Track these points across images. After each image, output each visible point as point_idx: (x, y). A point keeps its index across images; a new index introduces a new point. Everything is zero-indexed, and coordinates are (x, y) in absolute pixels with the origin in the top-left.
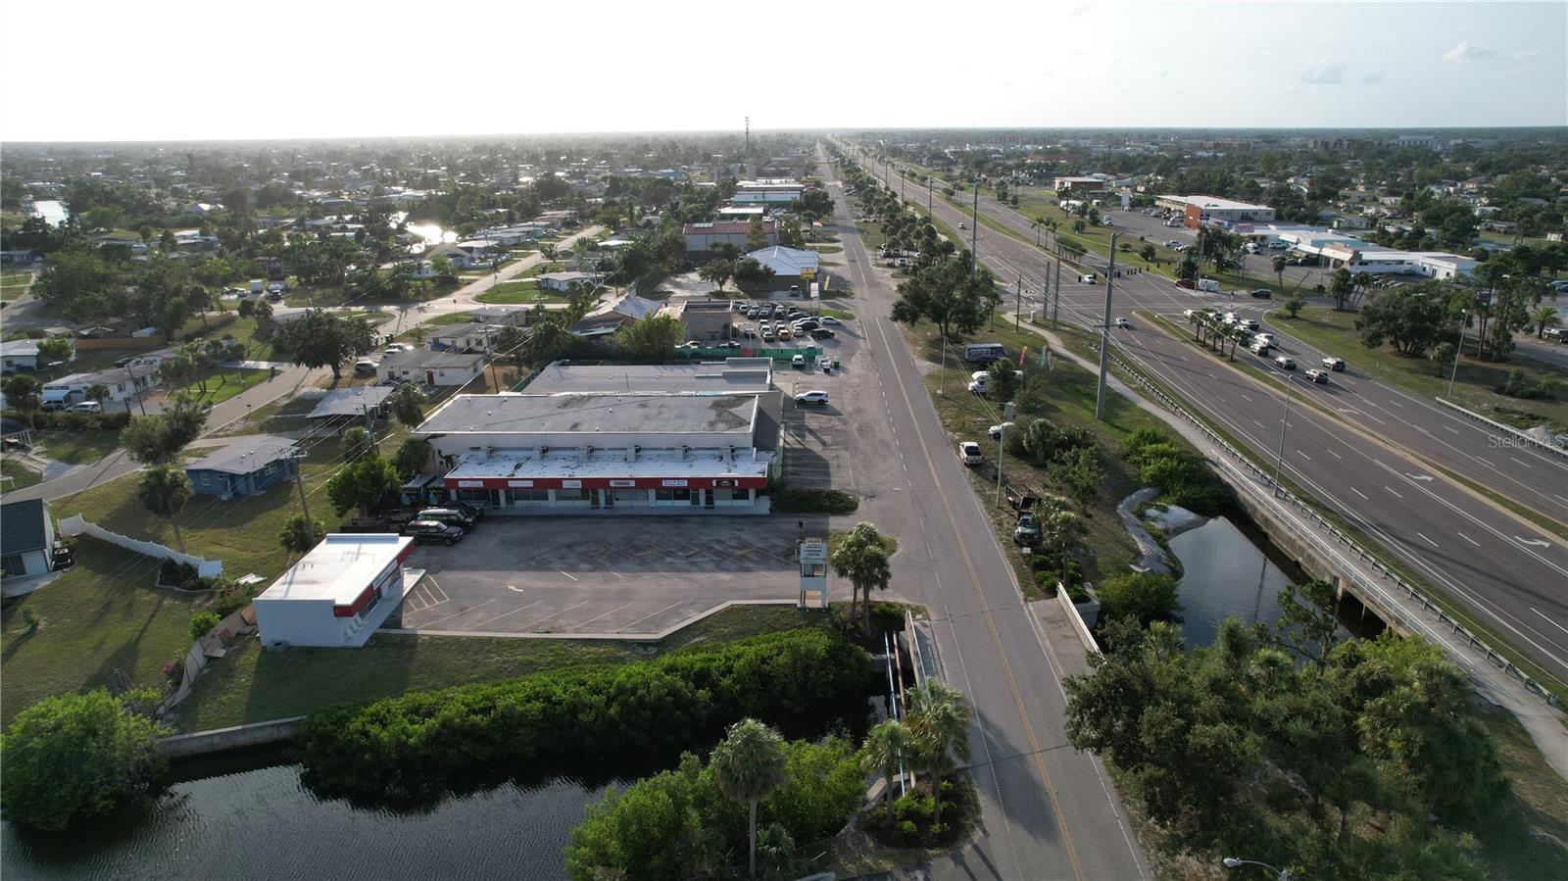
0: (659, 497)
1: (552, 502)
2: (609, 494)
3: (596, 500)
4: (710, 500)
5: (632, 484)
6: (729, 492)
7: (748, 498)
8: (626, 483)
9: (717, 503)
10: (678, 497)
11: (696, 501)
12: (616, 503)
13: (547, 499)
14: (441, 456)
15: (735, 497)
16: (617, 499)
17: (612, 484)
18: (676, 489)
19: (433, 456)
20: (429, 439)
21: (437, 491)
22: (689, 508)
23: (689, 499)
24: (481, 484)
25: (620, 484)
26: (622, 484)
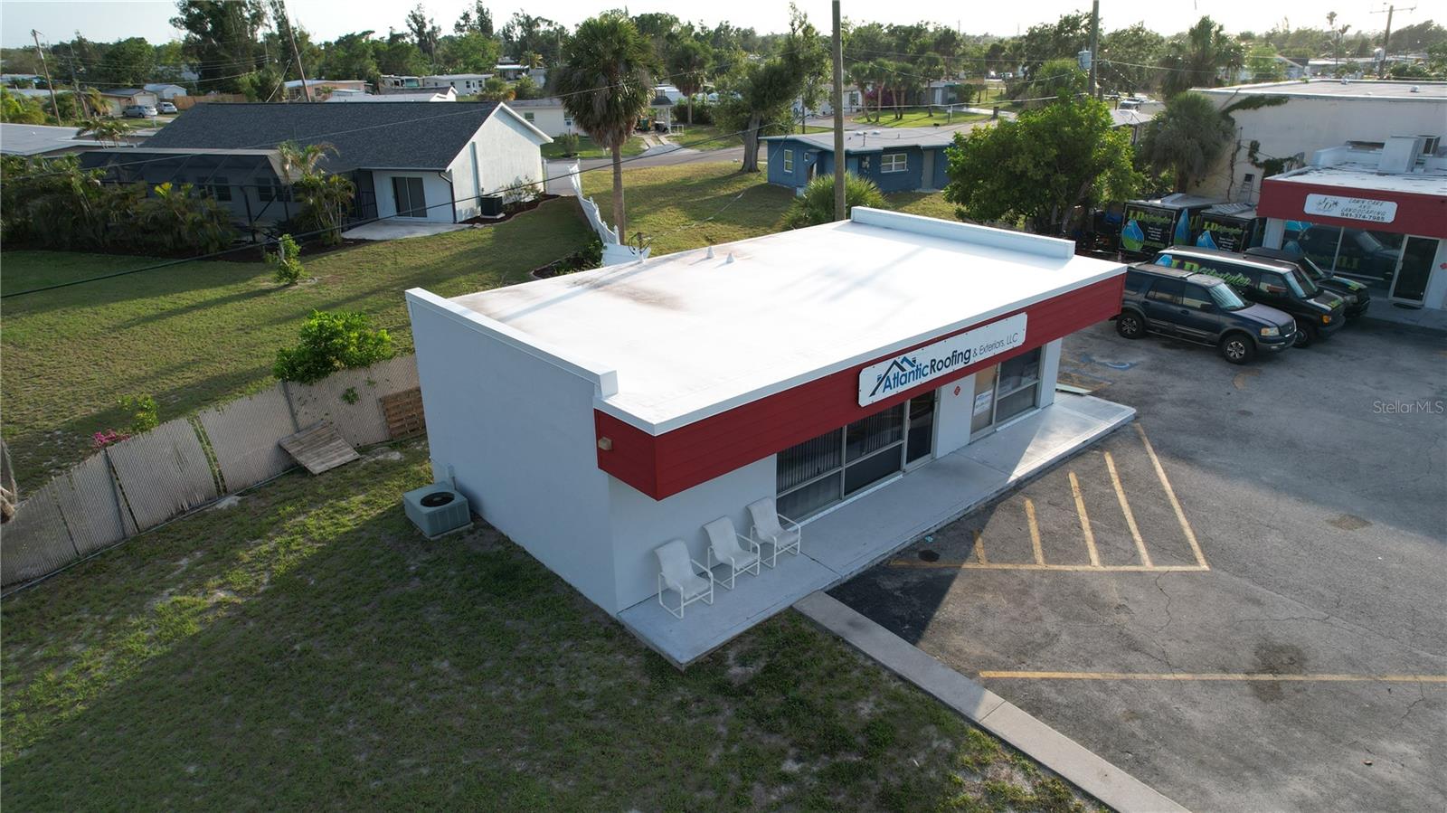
14: (1255, 162)
19: (1234, 155)
20: (1236, 111)
21: (1224, 229)
24: (1388, 212)
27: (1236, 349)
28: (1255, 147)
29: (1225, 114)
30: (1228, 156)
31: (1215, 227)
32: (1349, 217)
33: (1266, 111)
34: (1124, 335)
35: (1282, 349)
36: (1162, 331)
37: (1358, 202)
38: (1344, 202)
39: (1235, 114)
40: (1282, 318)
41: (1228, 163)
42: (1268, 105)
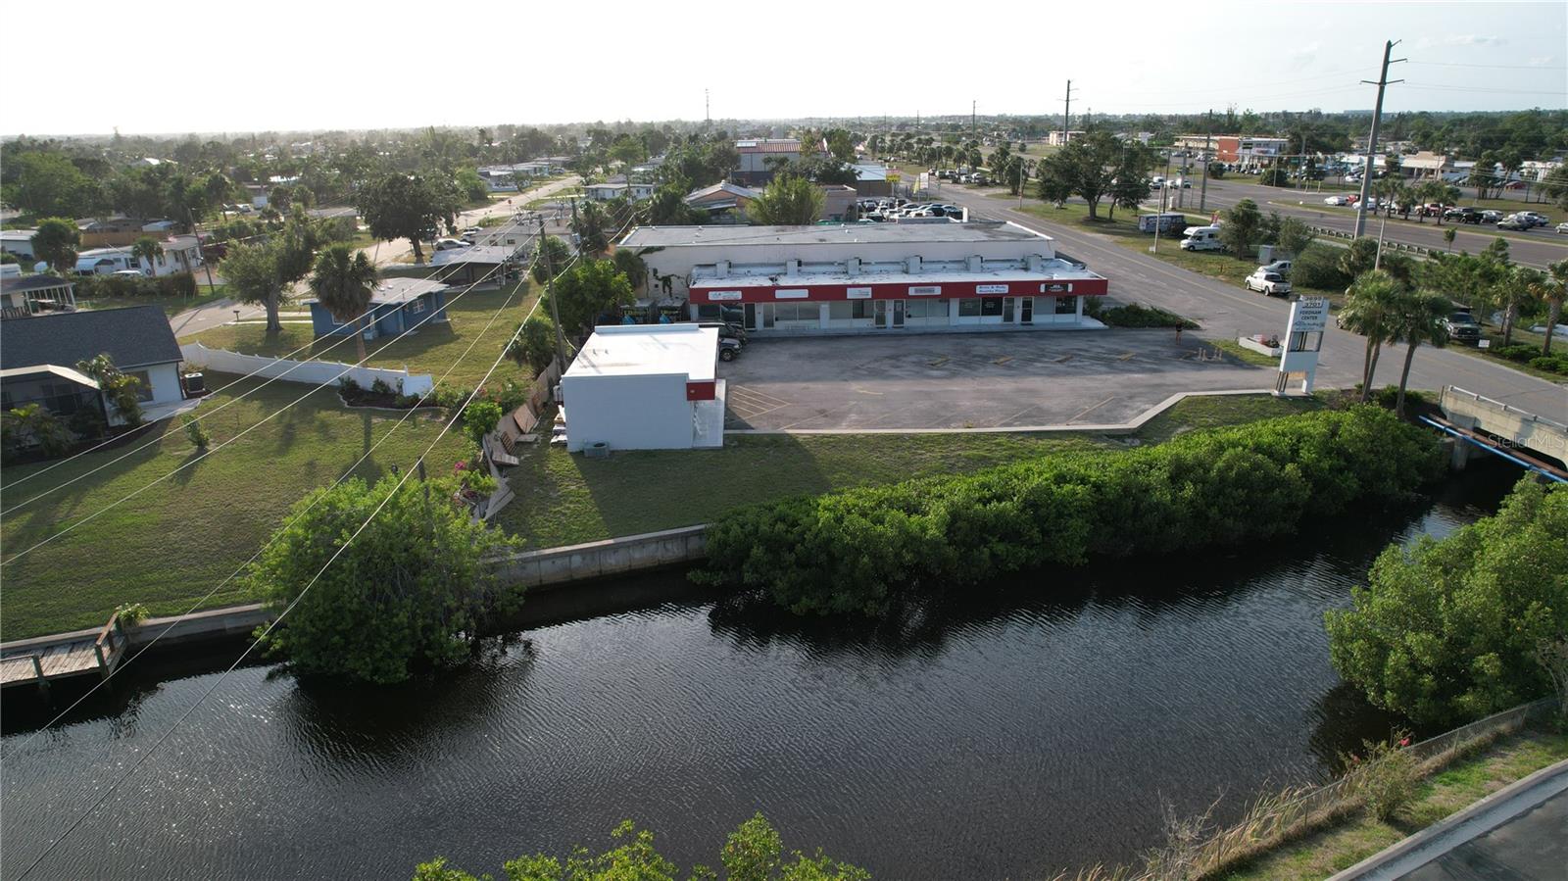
0: (963, 313)
1: (826, 320)
2: (899, 309)
3: (881, 319)
4: (1027, 316)
5: (938, 291)
6: (1054, 304)
7: (1074, 312)
8: (930, 291)
9: (1036, 319)
10: (987, 312)
11: (1009, 317)
12: (907, 322)
13: (818, 318)
14: (657, 278)
15: (1059, 311)
16: (910, 316)
17: (912, 291)
18: (986, 298)
19: (647, 276)
21: (670, 312)
22: (1002, 325)
23: (1001, 314)
24: (739, 295)
25: (921, 291)
26: (924, 291)
27: (727, 356)
28: (655, 271)
29: (638, 257)
31: (666, 312)
33: (656, 254)
39: (642, 256)
41: (648, 280)
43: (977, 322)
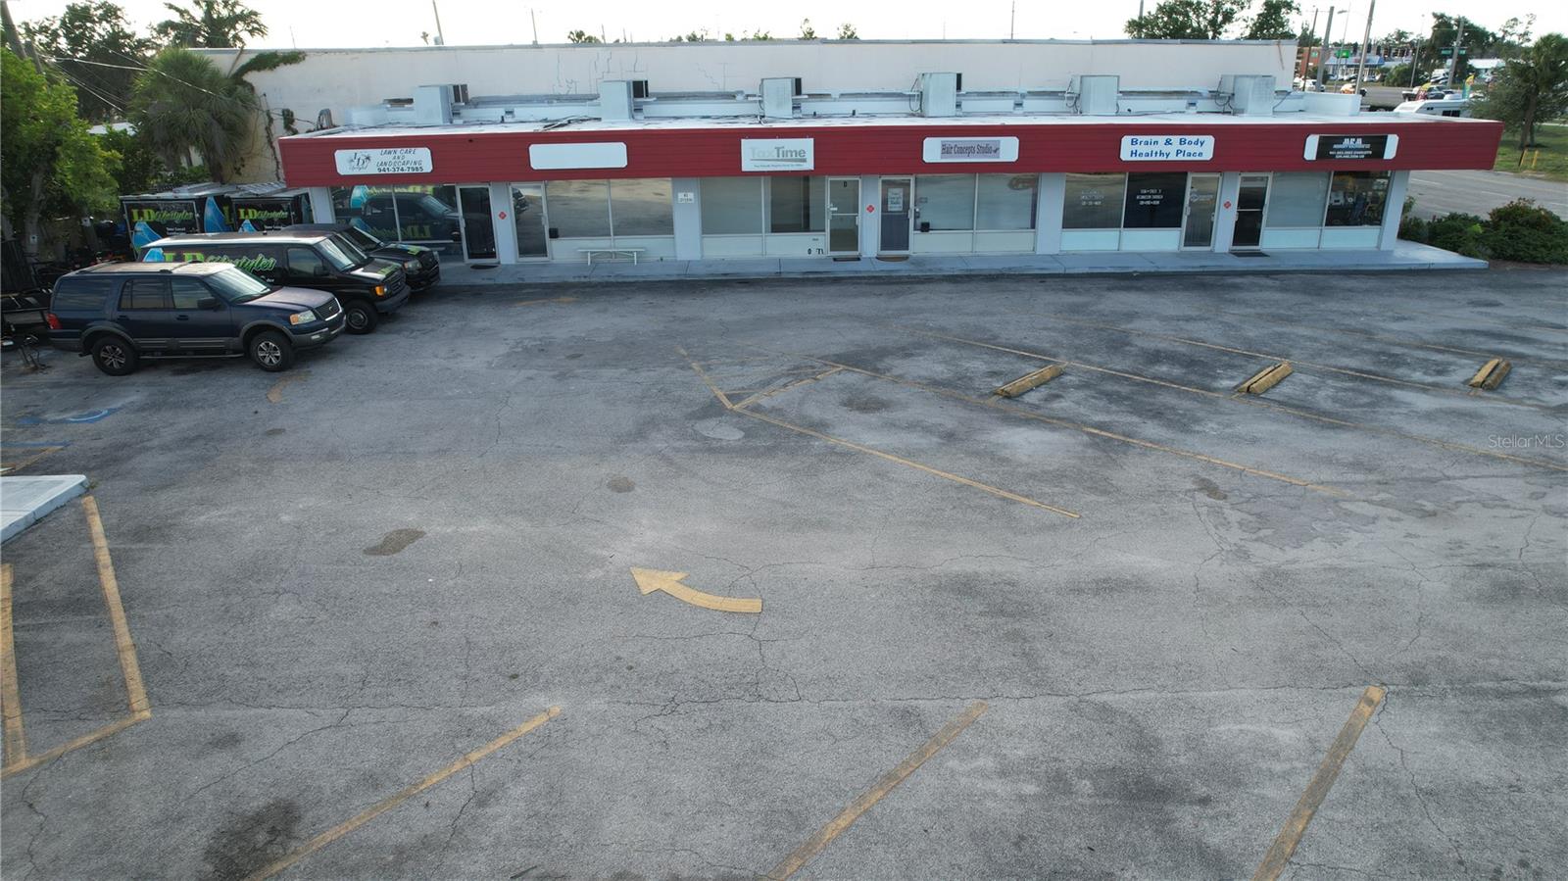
0: (1073, 217)
1: (690, 237)
2: (895, 207)
3: (845, 238)
4: (1245, 229)
5: (1009, 150)
6: (1335, 195)
7: (1376, 221)
8: (986, 150)
9: (1274, 239)
10: (1140, 217)
11: (1200, 234)
12: (919, 244)
13: (668, 229)
15: (1338, 216)
16: (925, 228)
17: (932, 151)
18: (1143, 175)
19: (268, 129)
20: (249, 73)
21: (265, 214)
22: (1179, 255)
23: (1178, 225)
24: (422, 160)
25: (961, 151)
26: (969, 150)
27: (268, 351)
28: (287, 118)
29: (238, 77)
30: (261, 132)
31: (253, 214)
32: (387, 172)
33: (285, 71)
34: (110, 371)
35: (328, 339)
36: (165, 352)
37: (390, 153)
38: (376, 154)
39: (251, 77)
40: (320, 298)
41: (266, 140)
42: (285, 64)
43: (1113, 247)
